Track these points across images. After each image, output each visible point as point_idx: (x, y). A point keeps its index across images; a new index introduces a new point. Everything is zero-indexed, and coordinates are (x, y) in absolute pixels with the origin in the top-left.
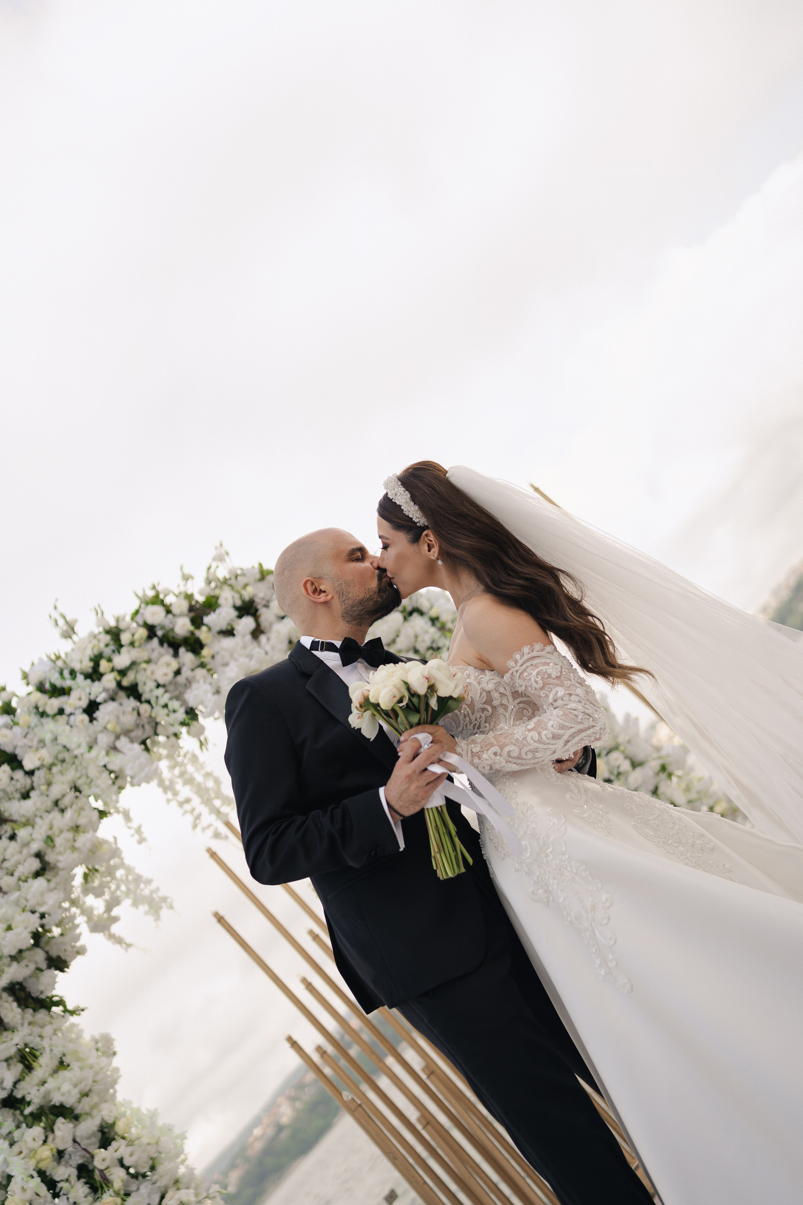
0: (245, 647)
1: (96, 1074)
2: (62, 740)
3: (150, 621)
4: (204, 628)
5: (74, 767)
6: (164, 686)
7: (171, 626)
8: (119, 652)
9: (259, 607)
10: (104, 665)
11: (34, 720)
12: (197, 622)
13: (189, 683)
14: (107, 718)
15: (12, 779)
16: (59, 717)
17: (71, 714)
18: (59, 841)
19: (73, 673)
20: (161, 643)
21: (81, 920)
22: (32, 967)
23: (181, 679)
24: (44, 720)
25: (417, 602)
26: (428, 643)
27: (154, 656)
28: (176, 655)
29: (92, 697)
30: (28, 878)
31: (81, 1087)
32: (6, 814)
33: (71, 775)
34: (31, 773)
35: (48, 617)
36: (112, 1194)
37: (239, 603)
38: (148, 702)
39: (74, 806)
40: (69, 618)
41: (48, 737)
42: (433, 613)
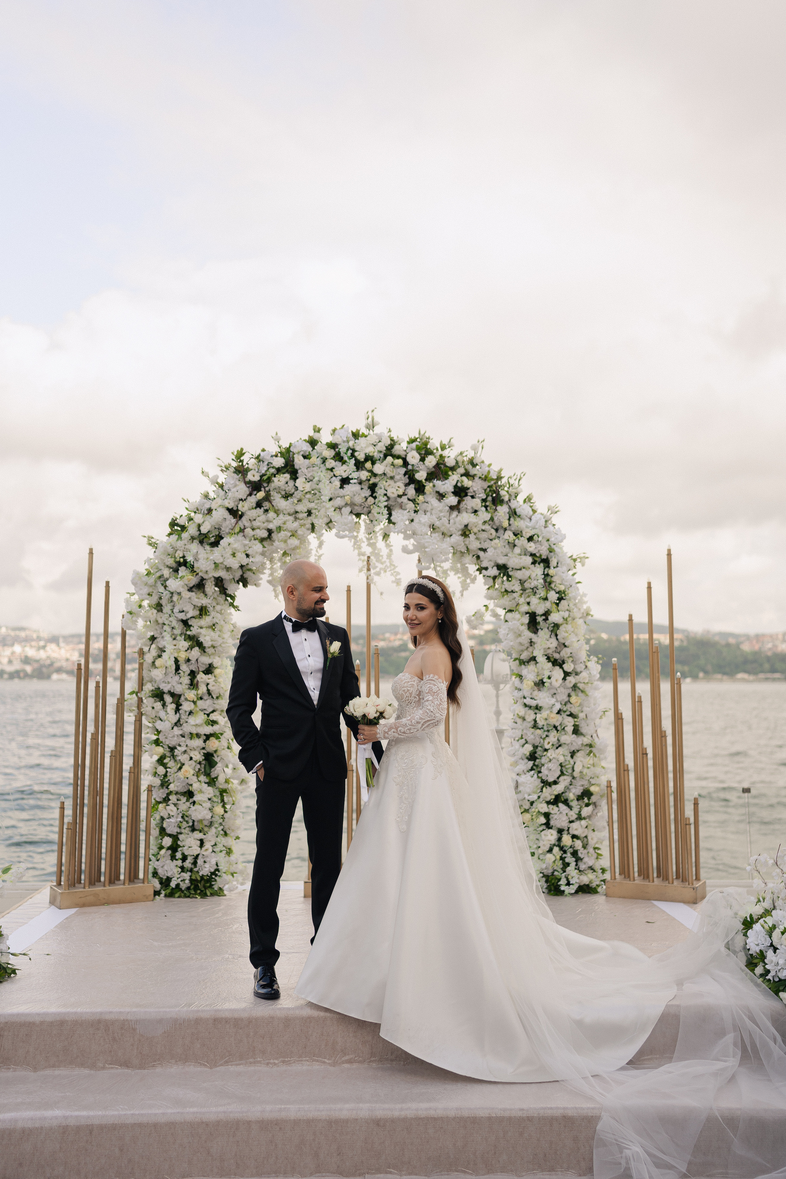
0: (441, 511)
1: (223, 643)
2: (321, 485)
3: (409, 459)
4: (431, 484)
5: (316, 501)
6: (388, 498)
7: (417, 469)
8: (382, 462)
9: (469, 494)
10: (368, 465)
11: (318, 461)
12: (431, 476)
13: (401, 506)
14: (348, 493)
15: (287, 483)
16: (329, 472)
17: (334, 475)
18: (283, 534)
19: (353, 455)
20: (405, 475)
21: (267, 572)
22: (231, 577)
23: (399, 500)
24: (322, 466)
25: (551, 558)
26: (532, 586)
27: (397, 477)
28: (407, 485)
29: (350, 477)
30: (257, 539)
31: (214, 643)
32: (272, 498)
33: (311, 506)
34: (296, 488)
35: (366, 412)
36: (195, 694)
37: (459, 485)
38: (375, 498)
39: (302, 521)
40: (376, 419)
41: (316, 479)
42: (551, 571)
